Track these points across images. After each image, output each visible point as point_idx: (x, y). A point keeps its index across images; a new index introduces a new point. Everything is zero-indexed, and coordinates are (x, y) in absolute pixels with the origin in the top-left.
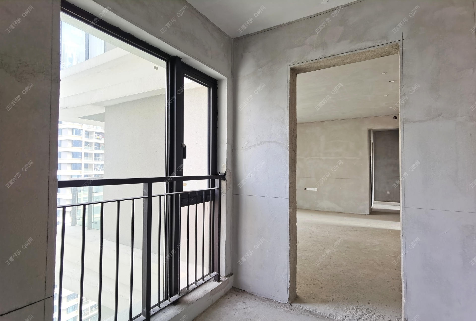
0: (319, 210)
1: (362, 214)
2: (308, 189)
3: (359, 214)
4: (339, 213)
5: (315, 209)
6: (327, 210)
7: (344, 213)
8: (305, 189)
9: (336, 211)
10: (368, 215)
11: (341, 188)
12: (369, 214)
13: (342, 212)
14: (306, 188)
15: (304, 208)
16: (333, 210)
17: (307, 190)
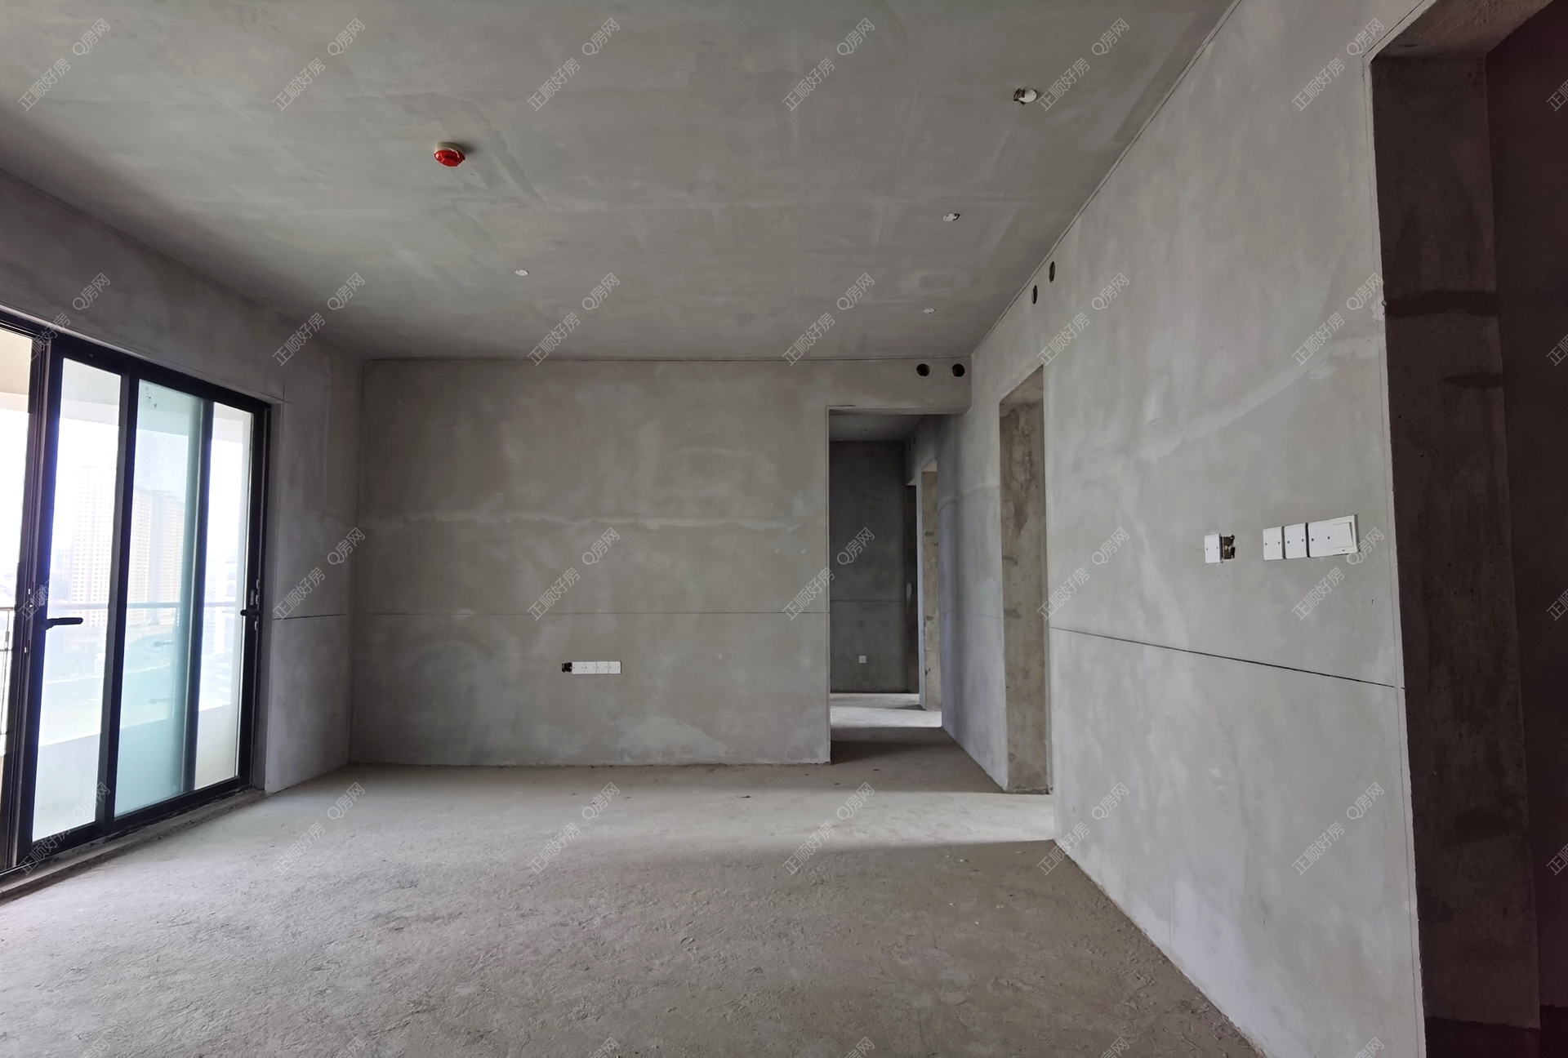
0: (628, 761)
1: (804, 765)
2: (578, 668)
3: (793, 765)
4: (712, 767)
5: (608, 763)
6: (658, 760)
7: (731, 765)
8: (567, 667)
9: (701, 759)
10: (826, 763)
11: (720, 657)
12: (829, 760)
13: (725, 762)
14: (570, 665)
15: (555, 762)
16: (687, 758)
17: (574, 671)
